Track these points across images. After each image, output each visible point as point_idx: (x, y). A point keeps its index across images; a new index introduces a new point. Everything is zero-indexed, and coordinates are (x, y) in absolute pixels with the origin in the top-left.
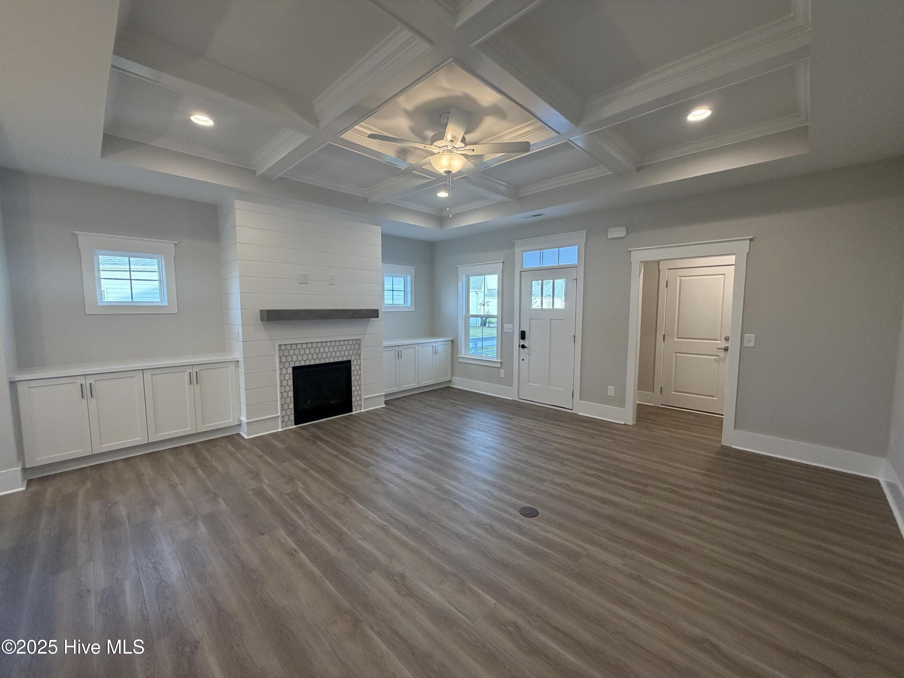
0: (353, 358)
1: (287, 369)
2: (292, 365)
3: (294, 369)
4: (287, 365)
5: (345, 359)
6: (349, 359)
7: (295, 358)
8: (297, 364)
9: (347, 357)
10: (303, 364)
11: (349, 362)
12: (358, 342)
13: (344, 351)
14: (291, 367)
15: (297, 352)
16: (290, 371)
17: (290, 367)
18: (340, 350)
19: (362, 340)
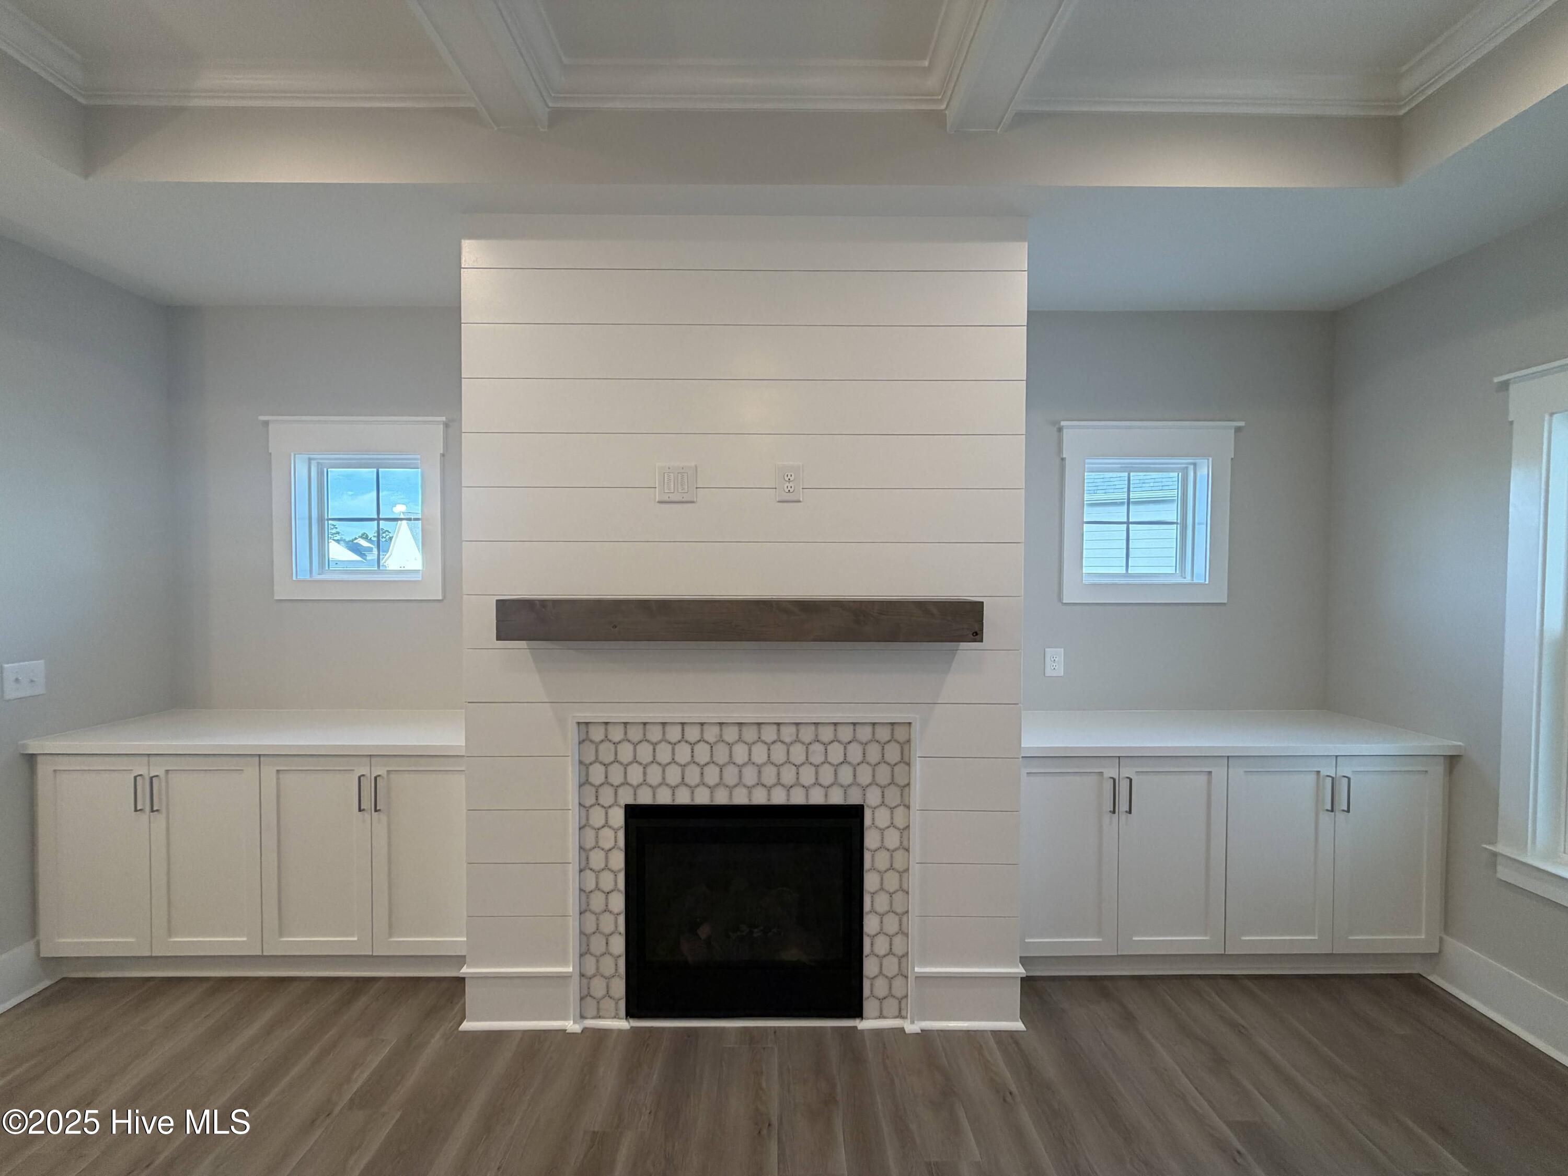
0: (872, 798)
1: (606, 809)
2: (627, 798)
3: (632, 812)
4: (607, 796)
5: (836, 798)
6: (854, 799)
7: (635, 774)
8: (645, 798)
9: (846, 789)
10: (664, 798)
11: (856, 812)
12: (900, 734)
13: (836, 767)
14: (619, 806)
15: (645, 752)
16: (618, 817)
17: (616, 803)
18: (817, 758)
19: (916, 727)
